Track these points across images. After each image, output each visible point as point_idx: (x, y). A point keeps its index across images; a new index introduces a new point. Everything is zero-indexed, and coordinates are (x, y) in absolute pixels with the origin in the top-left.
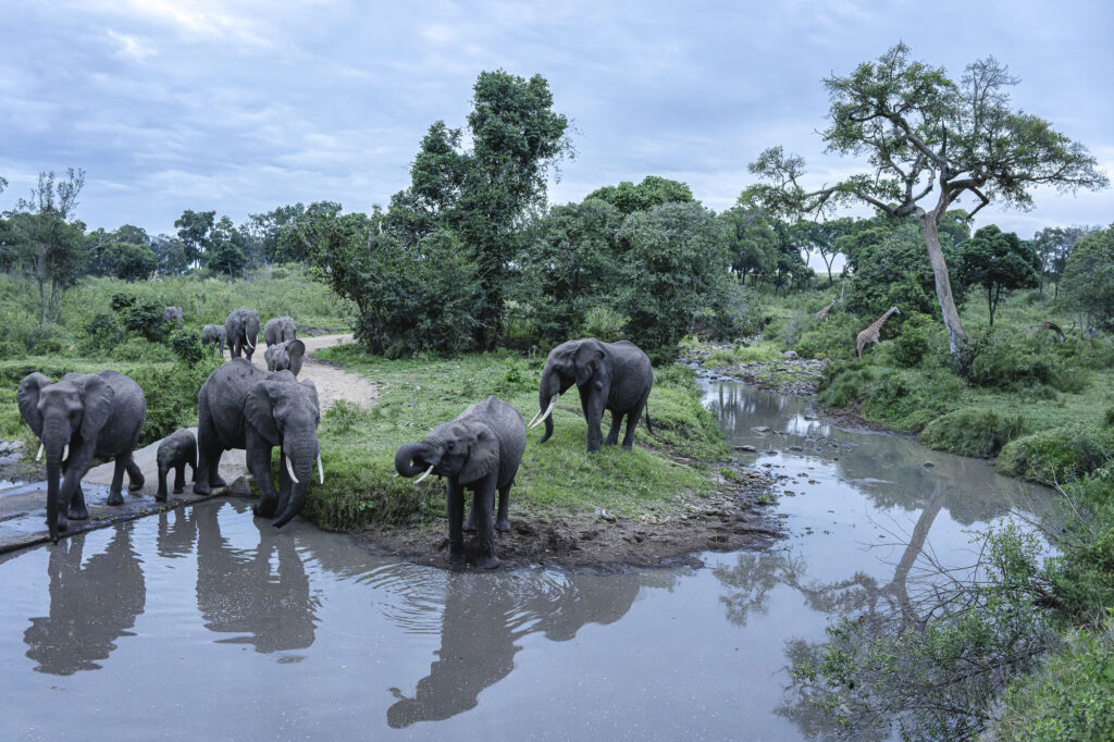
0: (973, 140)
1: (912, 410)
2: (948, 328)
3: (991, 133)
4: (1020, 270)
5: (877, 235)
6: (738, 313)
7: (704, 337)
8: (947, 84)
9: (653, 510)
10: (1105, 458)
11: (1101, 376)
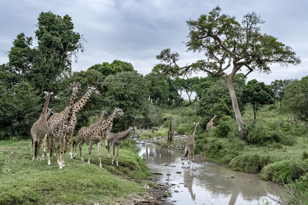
0: (246, 46)
1: (225, 155)
2: (238, 121)
3: (253, 43)
4: (265, 97)
5: (209, 84)
6: (153, 117)
7: (139, 127)
8: (236, 23)
9: (119, 202)
10: (304, 172)
11: (300, 138)
